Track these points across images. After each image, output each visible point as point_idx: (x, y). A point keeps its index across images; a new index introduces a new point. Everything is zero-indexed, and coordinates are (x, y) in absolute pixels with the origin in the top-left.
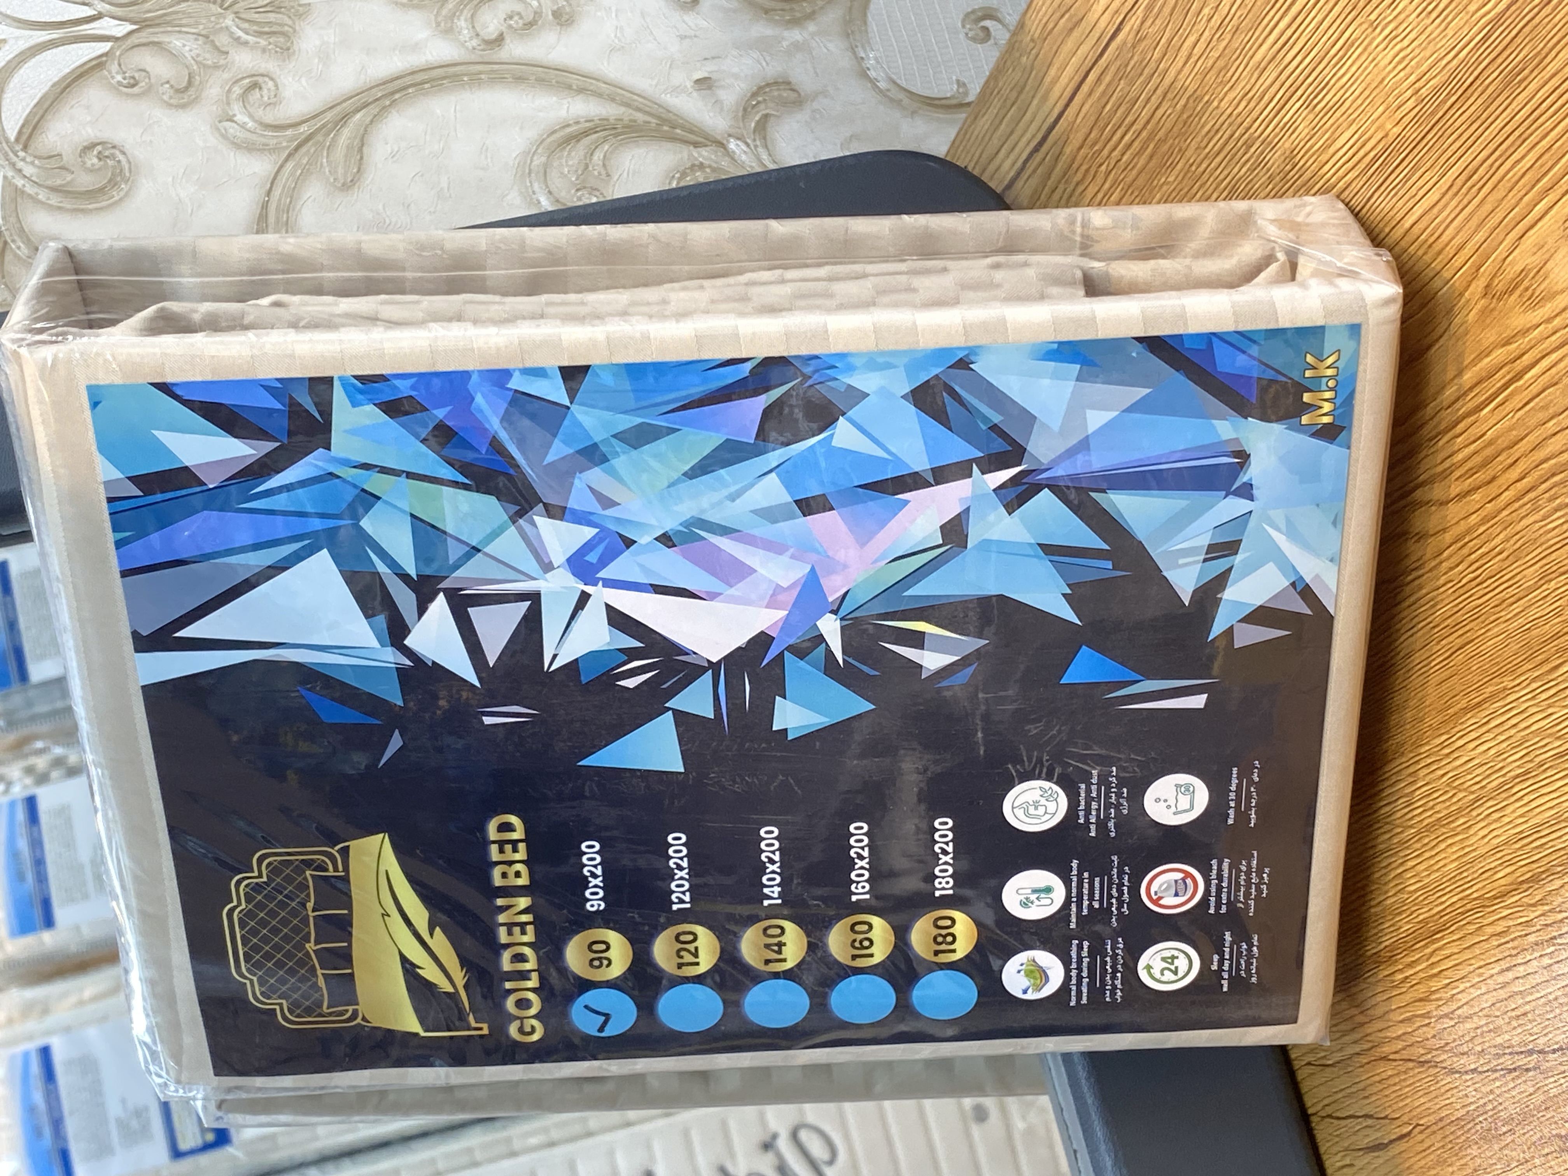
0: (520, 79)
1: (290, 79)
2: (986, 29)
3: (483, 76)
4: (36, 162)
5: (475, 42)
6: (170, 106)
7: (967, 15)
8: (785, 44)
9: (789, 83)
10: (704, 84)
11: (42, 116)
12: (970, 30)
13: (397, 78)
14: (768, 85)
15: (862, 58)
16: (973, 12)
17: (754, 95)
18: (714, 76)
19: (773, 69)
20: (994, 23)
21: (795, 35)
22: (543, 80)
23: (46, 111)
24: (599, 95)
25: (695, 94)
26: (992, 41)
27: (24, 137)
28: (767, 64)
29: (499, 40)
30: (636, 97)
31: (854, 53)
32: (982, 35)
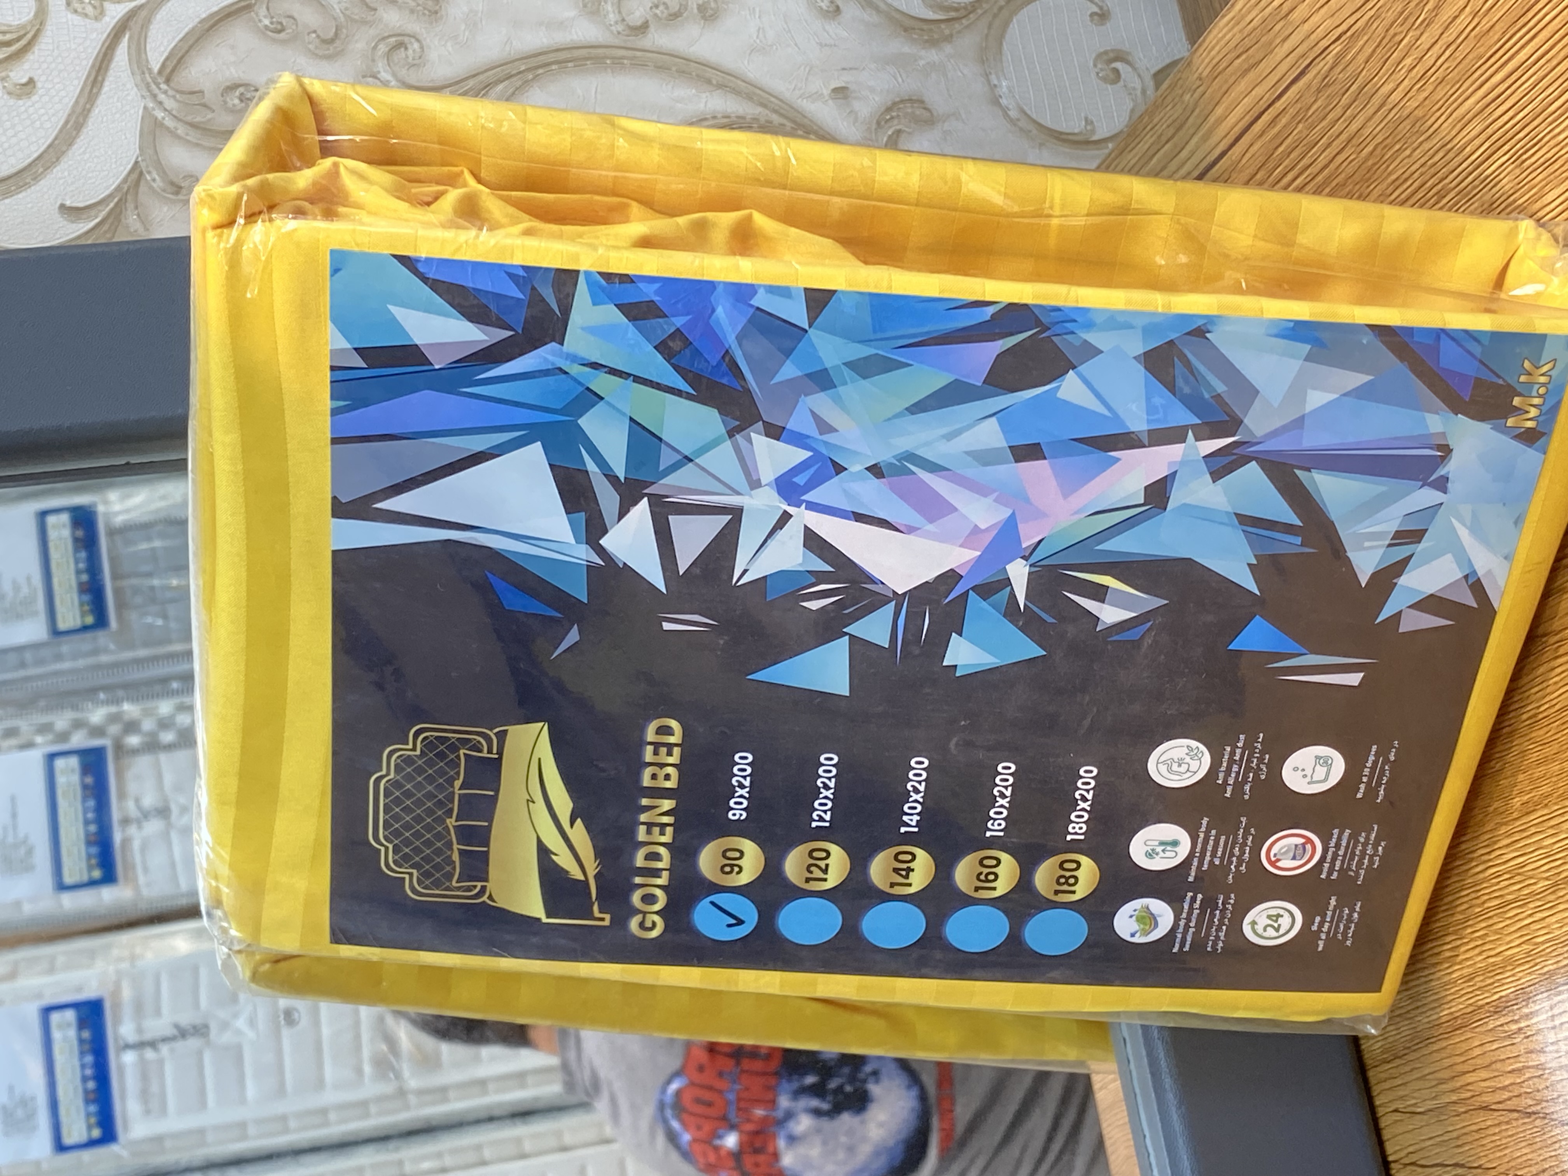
0: (661, 68)
1: (436, 43)
2: (1116, 71)
3: (625, 61)
4: (178, 96)
5: (620, 28)
6: (316, 56)
7: (1099, 56)
8: (922, 63)
9: (922, 102)
10: (841, 93)
11: (187, 52)
12: (1102, 70)
13: (540, 54)
14: (902, 101)
15: (995, 86)
16: (1106, 53)
17: (889, 109)
18: (852, 87)
19: (909, 85)
20: (1125, 65)
21: (932, 55)
22: (683, 72)
23: (191, 47)
24: (737, 92)
25: (830, 102)
26: (1121, 83)
27: (168, 70)
28: (903, 81)
29: (643, 28)
30: (773, 99)
31: (989, 81)
32: (1112, 76)
